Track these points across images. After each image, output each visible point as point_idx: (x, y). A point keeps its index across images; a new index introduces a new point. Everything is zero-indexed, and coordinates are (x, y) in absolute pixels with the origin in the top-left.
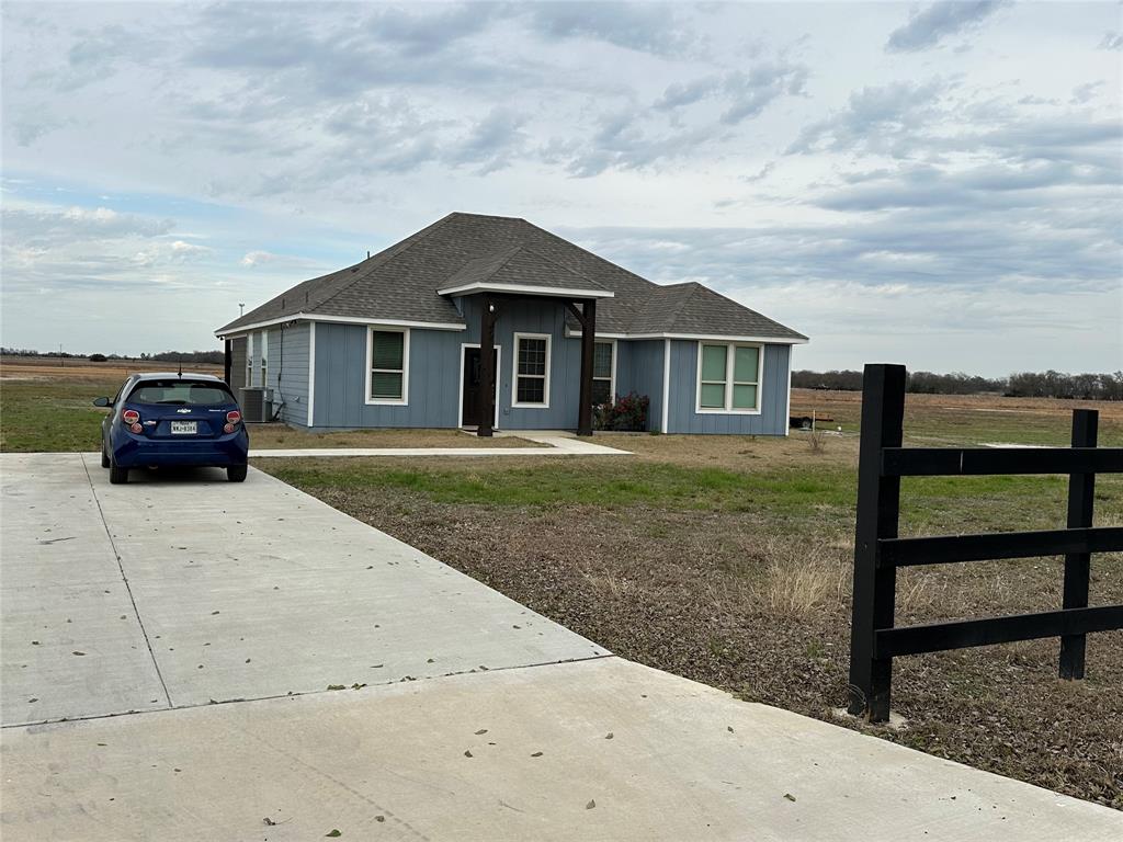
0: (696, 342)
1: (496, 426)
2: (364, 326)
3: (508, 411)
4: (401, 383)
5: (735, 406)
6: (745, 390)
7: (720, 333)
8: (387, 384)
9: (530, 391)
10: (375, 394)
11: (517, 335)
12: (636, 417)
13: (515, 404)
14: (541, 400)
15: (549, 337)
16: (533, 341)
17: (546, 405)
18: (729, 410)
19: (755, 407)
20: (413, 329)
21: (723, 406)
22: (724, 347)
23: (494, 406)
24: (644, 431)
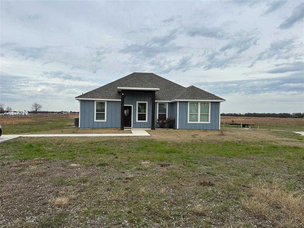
0: (187, 102)
1: (132, 127)
2: (94, 101)
3: (135, 123)
4: (104, 116)
5: (201, 121)
6: (204, 116)
7: (194, 99)
8: (100, 116)
9: (142, 117)
10: (97, 119)
11: (137, 102)
12: (171, 124)
13: (137, 121)
14: (145, 120)
15: (147, 102)
16: (142, 104)
17: (147, 121)
18: (199, 122)
19: (208, 121)
20: (107, 101)
21: (197, 121)
22: (197, 103)
23: (131, 122)
24: (172, 128)
